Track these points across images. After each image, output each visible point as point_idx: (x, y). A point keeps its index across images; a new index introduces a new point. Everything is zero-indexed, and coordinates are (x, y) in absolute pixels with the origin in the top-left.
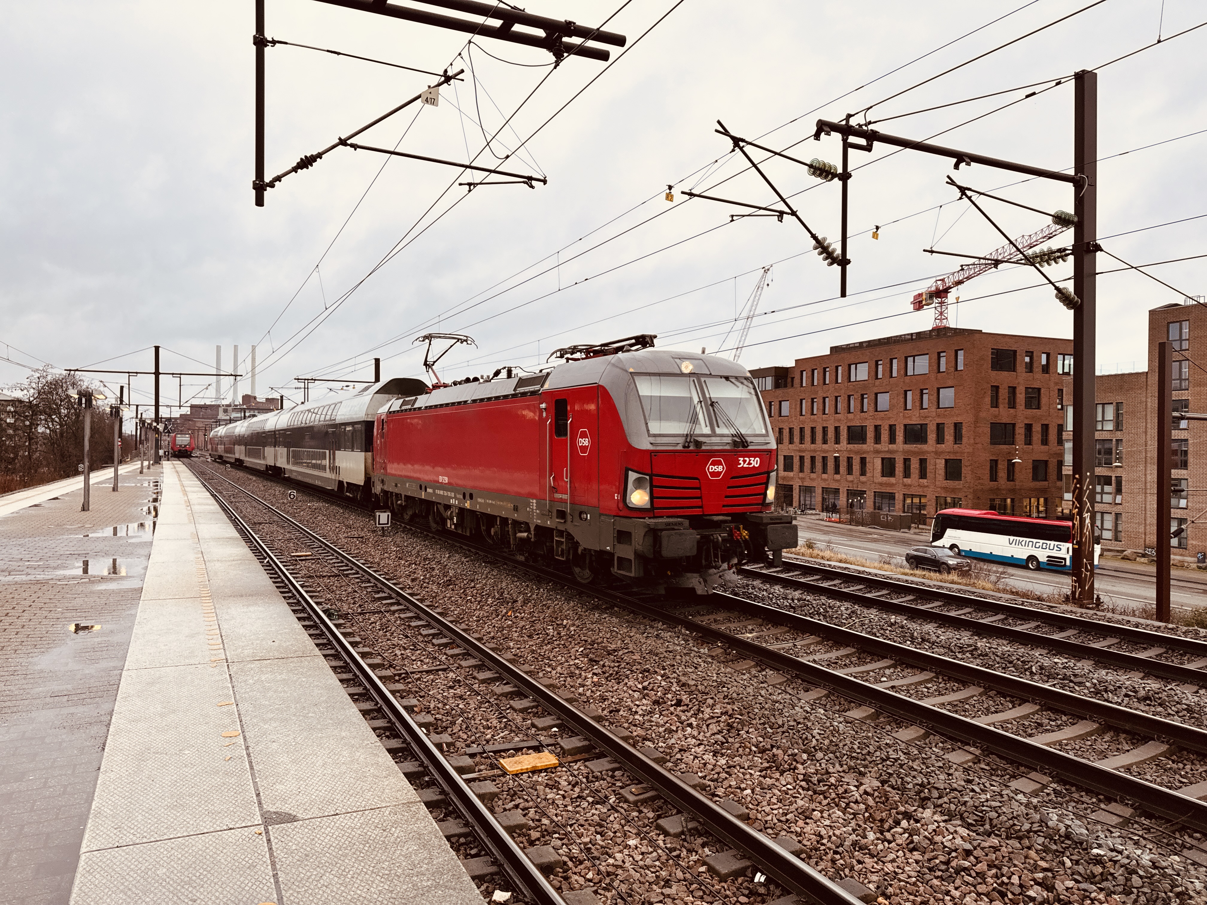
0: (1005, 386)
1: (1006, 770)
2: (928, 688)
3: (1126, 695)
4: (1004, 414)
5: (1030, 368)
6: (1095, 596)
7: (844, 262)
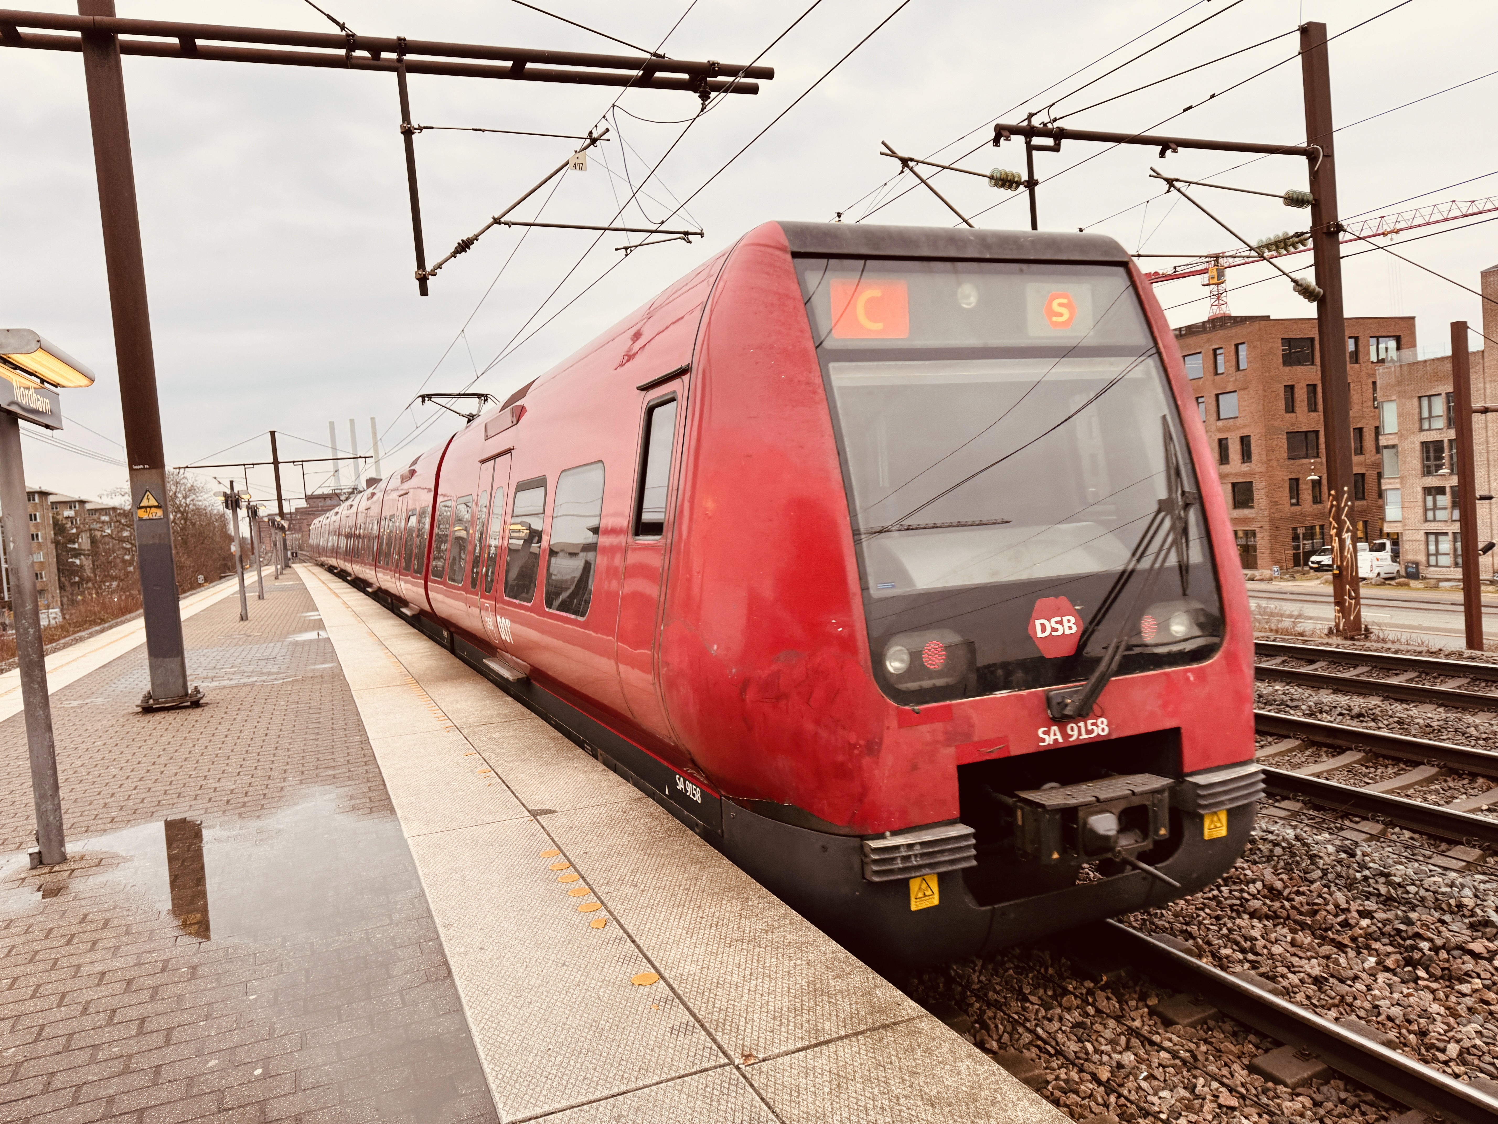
0: (1303, 384)
4: (1303, 420)
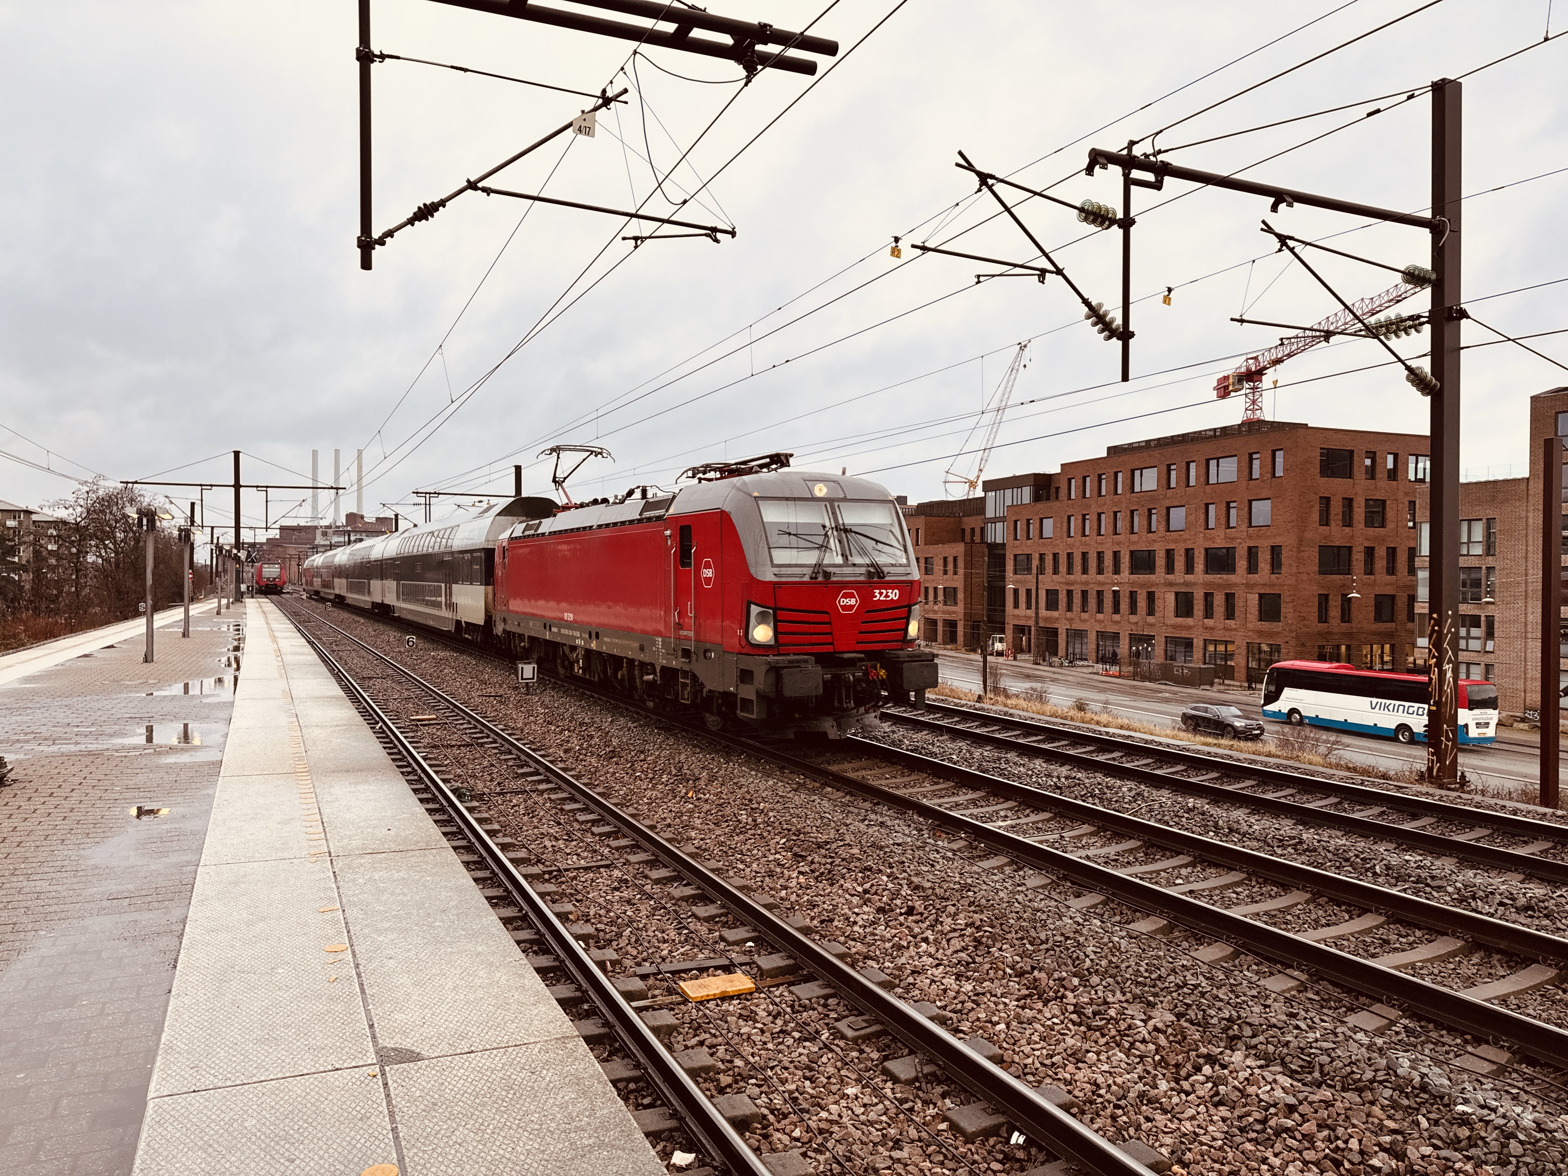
0: (1339, 497)
1: (1341, 1000)
2: (1237, 893)
3: (1501, 904)
4: (1337, 534)
5: (1371, 472)
6: (1459, 774)
7: (1125, 335)
